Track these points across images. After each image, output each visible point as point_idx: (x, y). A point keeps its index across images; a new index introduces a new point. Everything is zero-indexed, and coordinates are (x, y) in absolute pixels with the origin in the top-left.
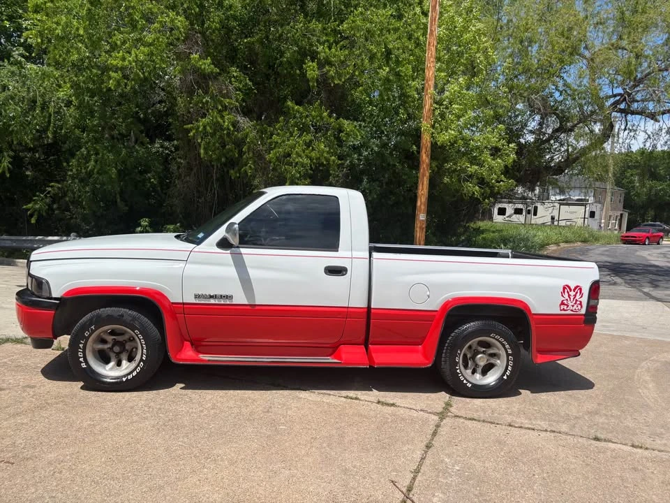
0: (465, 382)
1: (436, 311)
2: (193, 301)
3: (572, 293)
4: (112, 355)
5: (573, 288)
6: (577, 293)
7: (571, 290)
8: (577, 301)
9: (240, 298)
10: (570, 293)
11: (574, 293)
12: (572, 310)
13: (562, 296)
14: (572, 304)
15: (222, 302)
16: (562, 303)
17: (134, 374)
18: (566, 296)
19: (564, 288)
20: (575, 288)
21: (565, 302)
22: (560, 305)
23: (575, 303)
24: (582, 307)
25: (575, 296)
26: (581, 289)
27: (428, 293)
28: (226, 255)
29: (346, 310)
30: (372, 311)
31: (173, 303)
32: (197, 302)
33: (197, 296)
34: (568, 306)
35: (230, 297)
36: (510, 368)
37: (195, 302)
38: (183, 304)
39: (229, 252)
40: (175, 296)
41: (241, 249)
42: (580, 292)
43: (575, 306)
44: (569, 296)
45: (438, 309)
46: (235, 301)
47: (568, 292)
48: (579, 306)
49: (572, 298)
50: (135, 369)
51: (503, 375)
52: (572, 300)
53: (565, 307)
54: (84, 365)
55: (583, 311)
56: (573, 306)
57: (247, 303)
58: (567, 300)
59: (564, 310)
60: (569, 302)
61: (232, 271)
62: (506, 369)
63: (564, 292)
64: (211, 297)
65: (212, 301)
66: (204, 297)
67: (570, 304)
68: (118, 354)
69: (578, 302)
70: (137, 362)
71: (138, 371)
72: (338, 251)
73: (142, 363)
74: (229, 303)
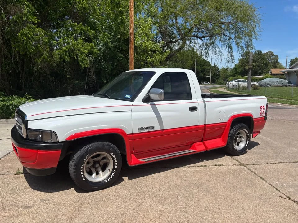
0: (236, 150)
1: (227, 122)
2: (137, 131)
4: (93, 170)
9: (157, 128)
10: (262, 109)
13: (260, 110)
15: (150, 131)
16: (260, 113)
17: (111, 177)
19: (261, 107)
26: (264, 107)
27: (225, 115)
28: (148, 106)
30: (206, 125)
31: (128, 134)
32: (139, 132)
33: (139, 129)
34: (262, 114)
35: (153, 127)
37: (138, 132)
38: (132, 134)
39: (149, 104)
40: (128, 131)
41: (154, 102)
46: (156, 129)
50: (111, 174)
52: (262, 111)
54: (84, 179)
55: (265, 115)
57: (160, 129)
59: (261, 116)
61: (153, 114)
62: (247, 142)
64: (146, 128)
65: (146, 131)
66: (142, 129)
68: (96, 168)
69: (264, 112)
70: (111, 170)
71: (113, 175)
72: (192, 99)
73: (114, 170)
74: (152, 130)
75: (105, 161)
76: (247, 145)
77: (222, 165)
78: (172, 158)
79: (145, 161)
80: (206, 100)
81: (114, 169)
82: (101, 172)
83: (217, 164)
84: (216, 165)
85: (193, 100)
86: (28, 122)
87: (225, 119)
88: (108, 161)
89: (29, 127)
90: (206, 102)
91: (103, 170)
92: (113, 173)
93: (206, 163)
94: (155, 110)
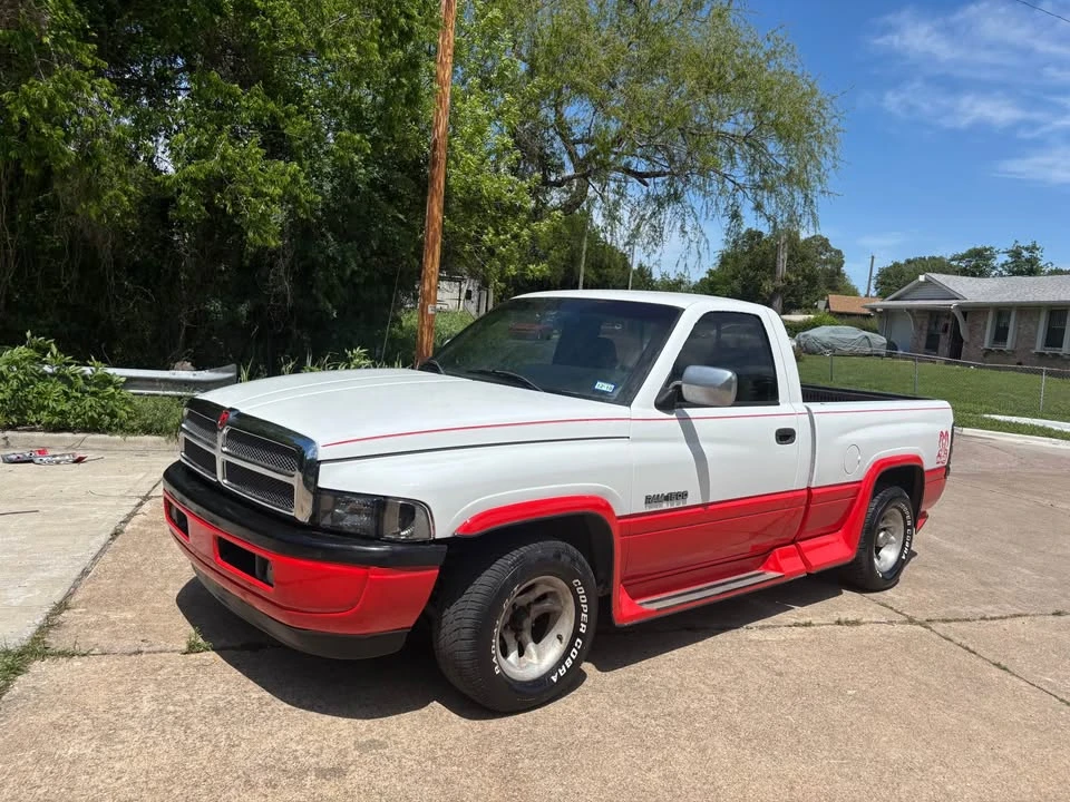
2: (642, 508)
4: (509, 637)
5: (944, 434)
9: (694, 497)
11: (945, 441)
12: (942, 462)
13: (939, 445)
15: (675, 506)
16: (939, 455)
17: (568, 662)
18: (941, 445)
19: (941, 436)
20: (946, 434)
21: (940, 452)
22: (937, 457)
24: (946, 456)
25: (945, 443)
27: (859, 458)
28: (670, 423)
29: (792, 494)
30: (812, 492)
31: (619, 518)
32: (648, 510)
33: (649, 500)
34: (941, 457)
35: (684, 495)
36: (907, 545)
37: (644, 511)
38: (630, 516)
39: (674, 416)
40: (627, 503)
41: (686, 410)
42: (947, 439)
45: (863, 479)
46: (690, 502)
51: (901, 554)
52: (943, 449)
53: (940, 459)
54: (498, 671)
57: (700, 502)
59: (939, 462)
61: (685, 449)
62: (904, 546)
63: (941, 440)
65: (665, 506)
66: (656, 499)
67: (942, 454)
68: (518, 633)
69: (945, 452)
70: (566, 639)
71: (574, 657)
72: (778, 404)
73: (578, 640)
74: (682, 505)
75: (547, 605)
76: (903, 557)
77: (856, 623)
78: (722, 597)
79: (658, 610)
80: (815, 407)
81: (576, 634)
82: (531, 646)
83: (843, 618)
84: (839, 623)
85: (784, 407)
86: (322, 466)
87: (857, 472)
88: (557, 608)
89: (322, 484)
90: (815, 416)
91: (538, 637)
92: (574, 650)
93: (797, 613)
94: (691, 437)
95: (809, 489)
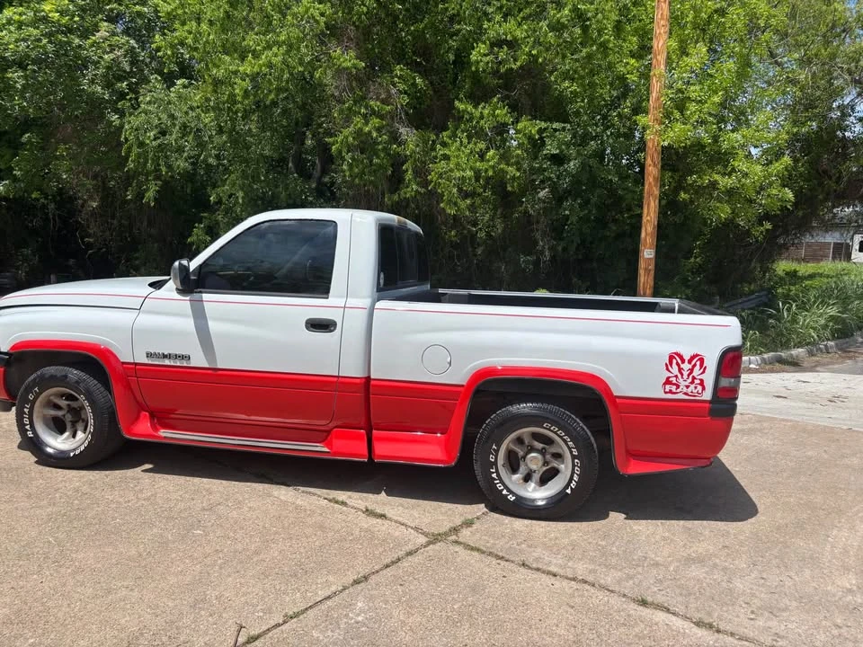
0: (505, 492)
1: (462, 386)
3: (686, 366)
5: (687, 358)
6: (695, 365)
7: (683, 361)
8: (694, 378)
9: (199, 360)
10: (682, 366)
11: (690, 366)
12: (686, 394)
13: (667, 369)
14: (687, 383)
15: (178, 364)
16: (668, 382)
17: (82, 448)
18: (675, 370)
19: (671, 358)
20: (693, 358)
21: (674, 380)
22: (665, 384)
23: (692, 382)
24: (704, 389)
25: (691, 370)
26: (702, 360)
27: (449, 359)
28: (184, 303)
29: (336, 379)
30: (372, 382)
31: (123, 363)
32: (150, 362)
33: (149, 355)
34: (678, 387)
35: (187, 358)
36: (576, 478)
37: (147, 362)
39: (188, 298)
40: (125, 356)
41: (204, 295)
42: (701, 365)
43: (692, 386)
44: (680, 370)
45: (464, 383)
46: (193, 363)
47: (678, 364)
48: (700, 388)
49: (686, 374)
50: (84, 442)
51: (566, 487)
52: (685, 377)
53: (674, 389)
54: (30, 434)
55: (707, 395)
56: (687, 387)
57: (207, 366)
58: (676, 376)
59: (671, 392)
60: (681, 381)
61: (189, 324)
62: (571, 479)
63: (671, 365)
64: (165, 356)
65: (167, 362)
66: (157, 356)
67: (682, 384)
68: (73, 423)
69: (697, 381)
71: (85, 445)
72: (328, 298)
73: (90, 436)
74: (185, 365)
76: (569, 491)
77: (382, 517)
81: (89, 431)
84: (367, 510)
85: (332, 300)
90: (375, 311)
92: (87, 441)
94: (199, 315)
95: (368, 379)
